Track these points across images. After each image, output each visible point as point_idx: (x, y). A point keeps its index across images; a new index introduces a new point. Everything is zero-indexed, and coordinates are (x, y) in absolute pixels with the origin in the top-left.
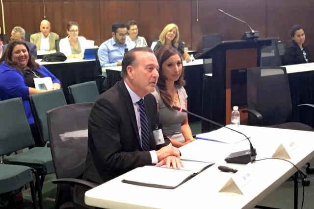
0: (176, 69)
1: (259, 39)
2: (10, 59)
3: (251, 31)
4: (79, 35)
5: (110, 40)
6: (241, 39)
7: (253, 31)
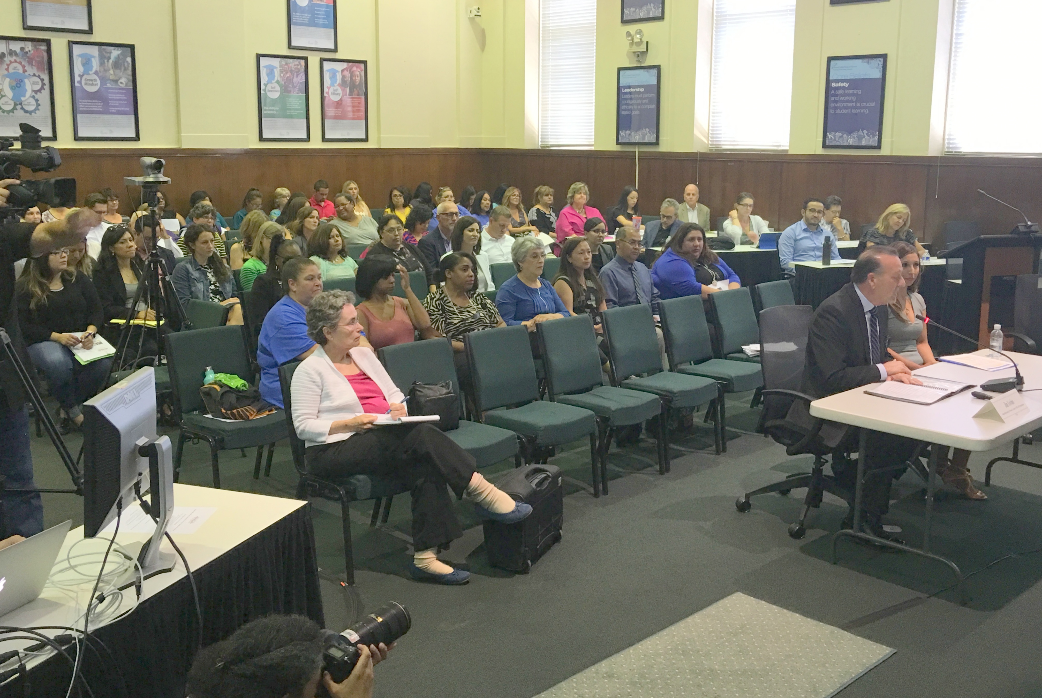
0: (911, 270)
1: (1038, 235)
2: (681, 247)
3: (1026, 223)
4: (753, 213)
5: (799, 222)
6: (1011, 233)
7: (1029, 223)
